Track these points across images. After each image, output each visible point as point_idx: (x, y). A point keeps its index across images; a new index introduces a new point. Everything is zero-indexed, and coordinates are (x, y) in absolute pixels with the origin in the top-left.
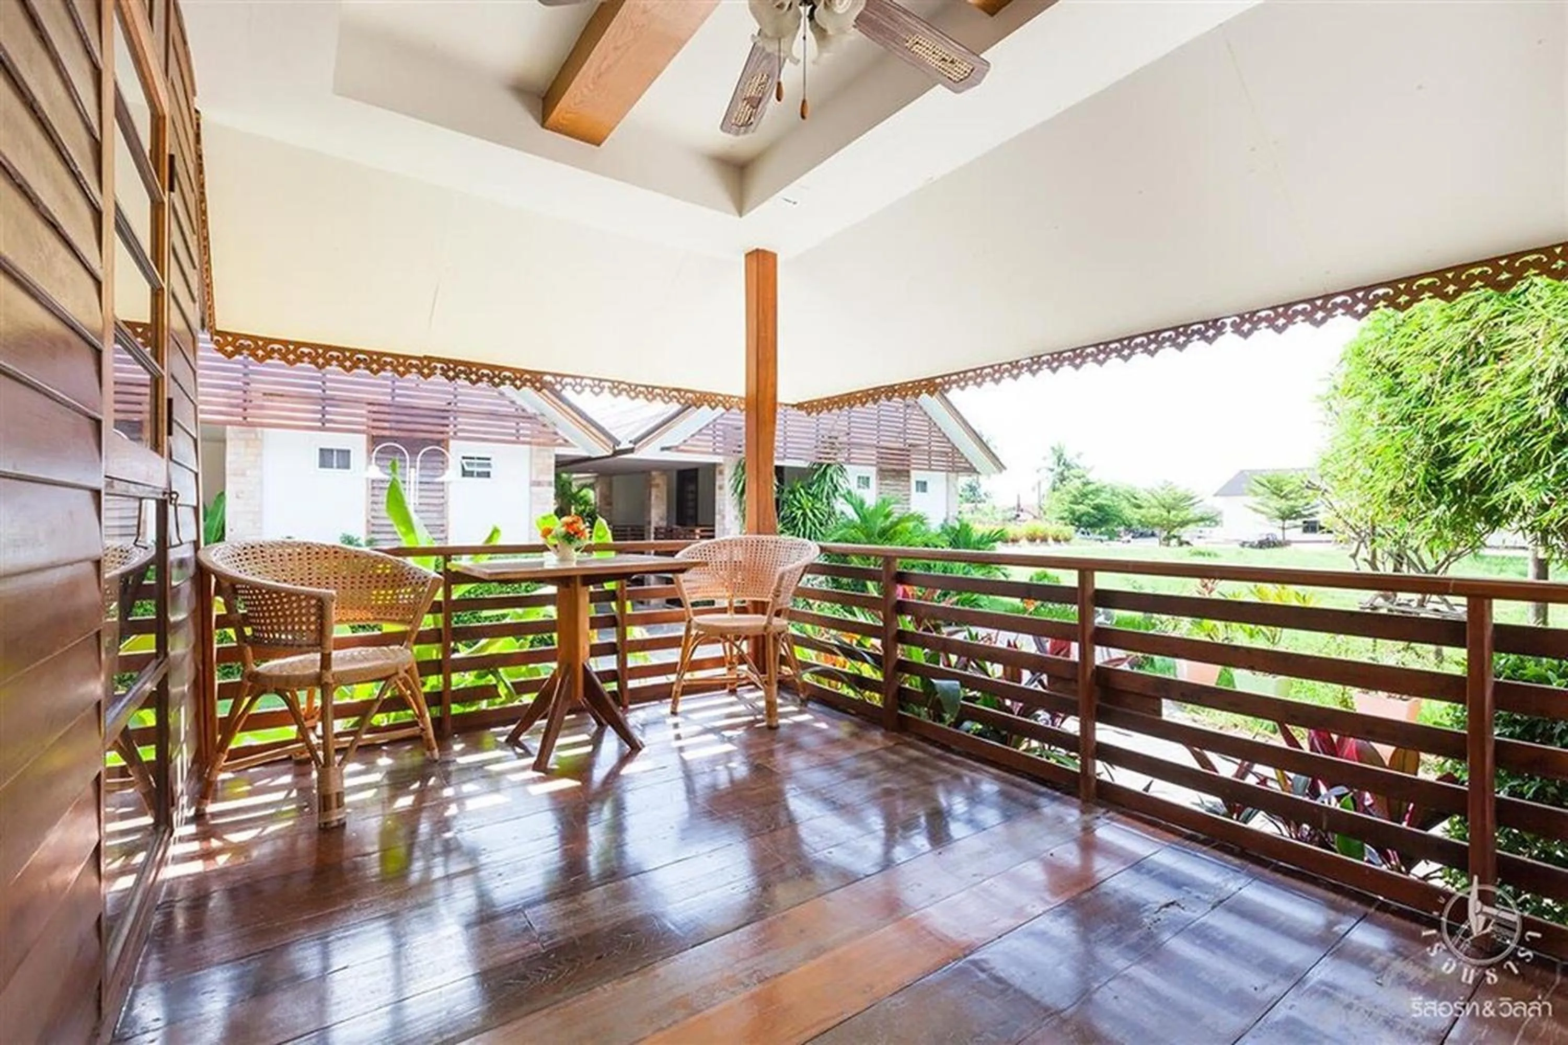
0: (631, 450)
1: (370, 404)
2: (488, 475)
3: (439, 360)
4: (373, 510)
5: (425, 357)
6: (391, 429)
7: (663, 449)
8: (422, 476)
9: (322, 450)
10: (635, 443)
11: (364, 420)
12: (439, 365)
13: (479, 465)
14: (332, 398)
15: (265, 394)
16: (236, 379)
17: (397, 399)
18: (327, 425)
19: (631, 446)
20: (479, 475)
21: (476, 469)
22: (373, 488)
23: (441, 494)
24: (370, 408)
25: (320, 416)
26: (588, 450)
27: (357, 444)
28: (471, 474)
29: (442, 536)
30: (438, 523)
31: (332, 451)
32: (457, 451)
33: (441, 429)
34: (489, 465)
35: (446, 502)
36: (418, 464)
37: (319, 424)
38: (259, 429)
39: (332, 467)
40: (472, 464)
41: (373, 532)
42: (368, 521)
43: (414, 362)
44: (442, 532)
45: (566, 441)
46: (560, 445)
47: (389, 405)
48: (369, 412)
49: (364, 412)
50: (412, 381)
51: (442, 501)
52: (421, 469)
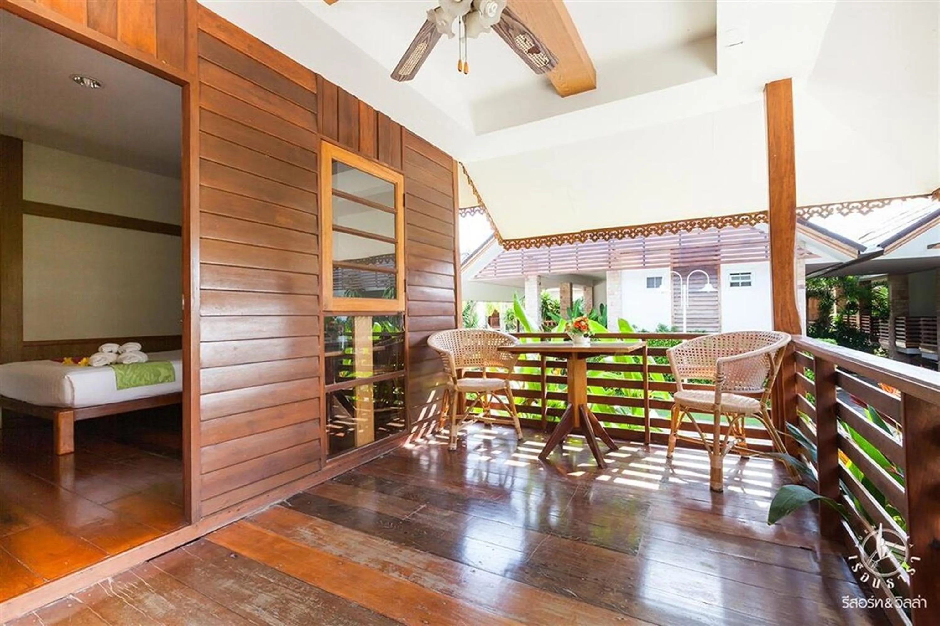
0: (880, 253)
1: (672, 249)
2: (749, 284)
3: (589, 231)
4: (675, 310)
5: (582, 232)
6: (679, 262)
7: (930, 247)
8: (690, 288)
9: (648, 279)
10: (884, 247)
11: (669, 259)
12: (589, 234)
13: (743, 278)
14: (648, 250)
15: (621, 253)
16: (606, 249)
17: (683, 244)
18: (646, 265)
19: (880, 249)
20: (743, 284)
21: (740, 281)
22: (675, 297)
23: (716, 299)
24: (673, 252)
25: (642, 261)
26: (838, 259)
27: (666, 273)
28: (737, 284)
29: (717, 325)
30: (716, 317)
31: (653, 278)
32: (726, 270)
33: (715, 258)
34: (749, 278)
35: (720, 304)
36: (688, 282)
37: (642, 265)
38: (619, 271)
39: (653, 287)
40: (738, 278)
41: (676, 323)
42: (673, 316)
43: (577, 235)
44: (718, 322)
45: (810, 253)
46: (808, 257)
47: (678, 249)
48: (672, 254)
49: (669, 254)
50: (696, 231)
51: (717, 303)
52: (689, 284)
